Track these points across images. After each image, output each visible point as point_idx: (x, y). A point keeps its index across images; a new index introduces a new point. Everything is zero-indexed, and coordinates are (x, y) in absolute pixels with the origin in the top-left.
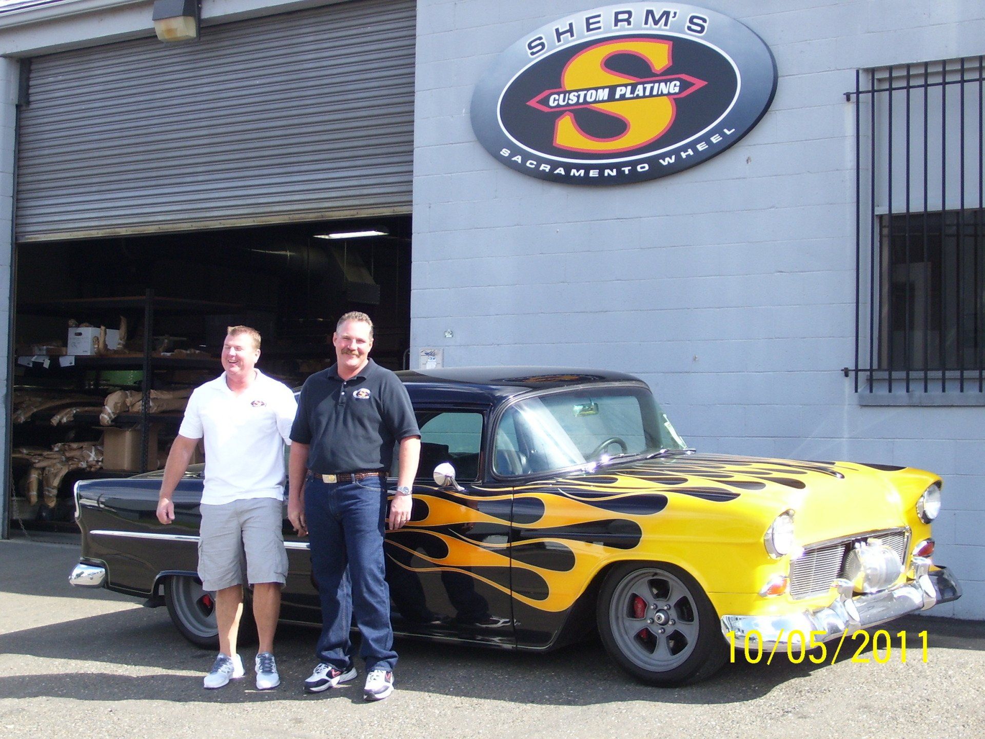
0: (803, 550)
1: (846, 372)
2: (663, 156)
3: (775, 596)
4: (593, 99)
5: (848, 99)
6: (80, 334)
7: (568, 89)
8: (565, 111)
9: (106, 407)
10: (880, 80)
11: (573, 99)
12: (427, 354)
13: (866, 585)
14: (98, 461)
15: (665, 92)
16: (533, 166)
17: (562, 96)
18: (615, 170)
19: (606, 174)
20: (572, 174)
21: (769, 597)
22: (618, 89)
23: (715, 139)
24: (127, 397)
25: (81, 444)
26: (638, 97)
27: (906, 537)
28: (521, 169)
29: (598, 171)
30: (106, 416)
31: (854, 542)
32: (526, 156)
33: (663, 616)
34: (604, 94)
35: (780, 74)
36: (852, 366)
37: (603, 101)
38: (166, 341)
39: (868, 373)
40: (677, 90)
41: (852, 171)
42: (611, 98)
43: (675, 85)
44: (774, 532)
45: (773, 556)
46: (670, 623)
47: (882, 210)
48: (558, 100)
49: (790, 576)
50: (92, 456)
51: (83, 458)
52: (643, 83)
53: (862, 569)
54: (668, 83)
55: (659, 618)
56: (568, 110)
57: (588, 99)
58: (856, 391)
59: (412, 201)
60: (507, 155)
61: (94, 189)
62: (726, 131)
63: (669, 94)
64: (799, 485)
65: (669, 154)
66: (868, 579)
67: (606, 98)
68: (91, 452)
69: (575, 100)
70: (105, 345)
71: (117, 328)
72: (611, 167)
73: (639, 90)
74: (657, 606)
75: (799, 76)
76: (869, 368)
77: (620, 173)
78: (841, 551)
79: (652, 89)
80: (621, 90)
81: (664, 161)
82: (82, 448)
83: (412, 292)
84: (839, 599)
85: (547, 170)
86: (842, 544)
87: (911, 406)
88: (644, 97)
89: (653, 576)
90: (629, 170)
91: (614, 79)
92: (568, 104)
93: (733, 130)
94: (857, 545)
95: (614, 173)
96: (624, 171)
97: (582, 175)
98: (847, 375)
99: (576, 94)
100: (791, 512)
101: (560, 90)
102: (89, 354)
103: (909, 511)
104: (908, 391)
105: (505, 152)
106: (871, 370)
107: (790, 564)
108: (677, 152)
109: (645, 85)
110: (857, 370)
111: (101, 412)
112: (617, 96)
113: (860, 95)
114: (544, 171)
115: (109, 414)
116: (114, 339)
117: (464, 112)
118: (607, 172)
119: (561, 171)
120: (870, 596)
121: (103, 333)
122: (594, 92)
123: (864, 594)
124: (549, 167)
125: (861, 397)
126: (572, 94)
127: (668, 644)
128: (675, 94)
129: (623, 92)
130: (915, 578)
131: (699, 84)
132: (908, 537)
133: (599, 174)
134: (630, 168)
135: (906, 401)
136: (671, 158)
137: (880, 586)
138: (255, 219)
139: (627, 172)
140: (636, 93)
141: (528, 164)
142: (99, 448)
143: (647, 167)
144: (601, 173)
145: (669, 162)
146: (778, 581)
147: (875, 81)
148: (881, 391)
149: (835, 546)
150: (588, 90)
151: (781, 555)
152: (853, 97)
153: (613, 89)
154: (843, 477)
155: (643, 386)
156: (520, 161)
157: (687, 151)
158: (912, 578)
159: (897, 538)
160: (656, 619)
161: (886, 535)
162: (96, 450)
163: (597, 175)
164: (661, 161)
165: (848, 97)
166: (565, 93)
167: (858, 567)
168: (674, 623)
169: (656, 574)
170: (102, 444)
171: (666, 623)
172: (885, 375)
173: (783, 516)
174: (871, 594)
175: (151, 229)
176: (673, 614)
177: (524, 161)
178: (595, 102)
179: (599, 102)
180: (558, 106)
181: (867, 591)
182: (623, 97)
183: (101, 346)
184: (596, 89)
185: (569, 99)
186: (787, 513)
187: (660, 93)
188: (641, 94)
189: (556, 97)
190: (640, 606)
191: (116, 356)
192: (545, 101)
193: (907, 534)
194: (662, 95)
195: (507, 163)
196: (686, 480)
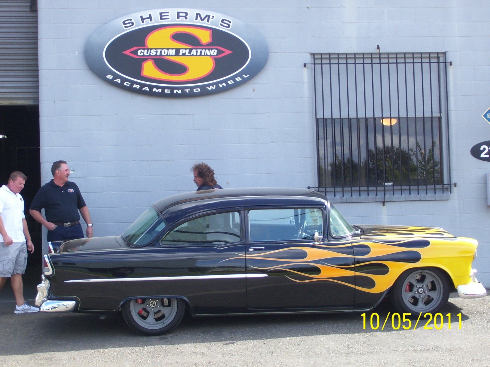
1: (309, 188)
2: (209, 85)
4: (166, 54)
7: (149, 47)
11: (153, 53)
15: (209, 54)
16: (129, 85)
17: (146, 51)
18: (180, 90)
20: (153, 91)
22: (181, 50)
23: (238, 79)
26: (193, 55)
28: (120, 86)
29: (170, 90)
32: (124, 80)
34: (173, 52)
37: (172, 56)
40: (215, 54)
41: (308, 98)
42: (177, 54)
43: (214, 52)
47: (320, 117)
48: (144, 52)
52: (196, 49)
54: (210, 50)
56: (150, 58)
57: (163, 54)
59: (39, 98)
62: (244, 76)
63: (211, 56)
65: (212, 85)
67: (174, 54)
69: (154, 53)
72: (177, 88)
73: (194, 52)
75: (280, 53)
77: (184, 92)
79: (201, 52)
80: (183, 51)
81: (209, 87)
85: (138, 88)
87: (341, 203)
88: (197, 55)
90: (189, 91)
92: (150, 55)
93: (248, 76)
95: (180, 92)
96: (186, 91)
97: (160, 91)
99: (155, 50)
101: (144, 47)
104: (343, 196)
105: (110, 77)
108: (217, 84)
109: (197, 50)
112: (180, 54)
113: (316, 65)
114: (135, 88)
118: (175, 91)
119: (146, 89)
122: (166, 51)
124: (139, 86)
126: (152, 50)
128: (214, 56)
131: (228, 52)
134: (189, 90)
135: (339, 201)
136: (213, 87)
139: (187, 92)
140: (192, 53)
141: (125, 84)
143: (199, 90)
144: (172, 91)
150: (163, 49)
153: (178, 51)
156: (119, 82)
157: (222, 84)
163: (170, 92)
164: (208, 88)
165: (305, 65)
166: (148, 49)
177: (123, 82)
178: (167, 55)
179: (170, 56)
180: (144, 55)
182: (184, 55)
184: (168, 49)
185: (150, 52)
187: (206, 54)
188: (195, 54)
189: (143, 51)
192: (135, 52)
194: (207, 55)
195: (112, 83)
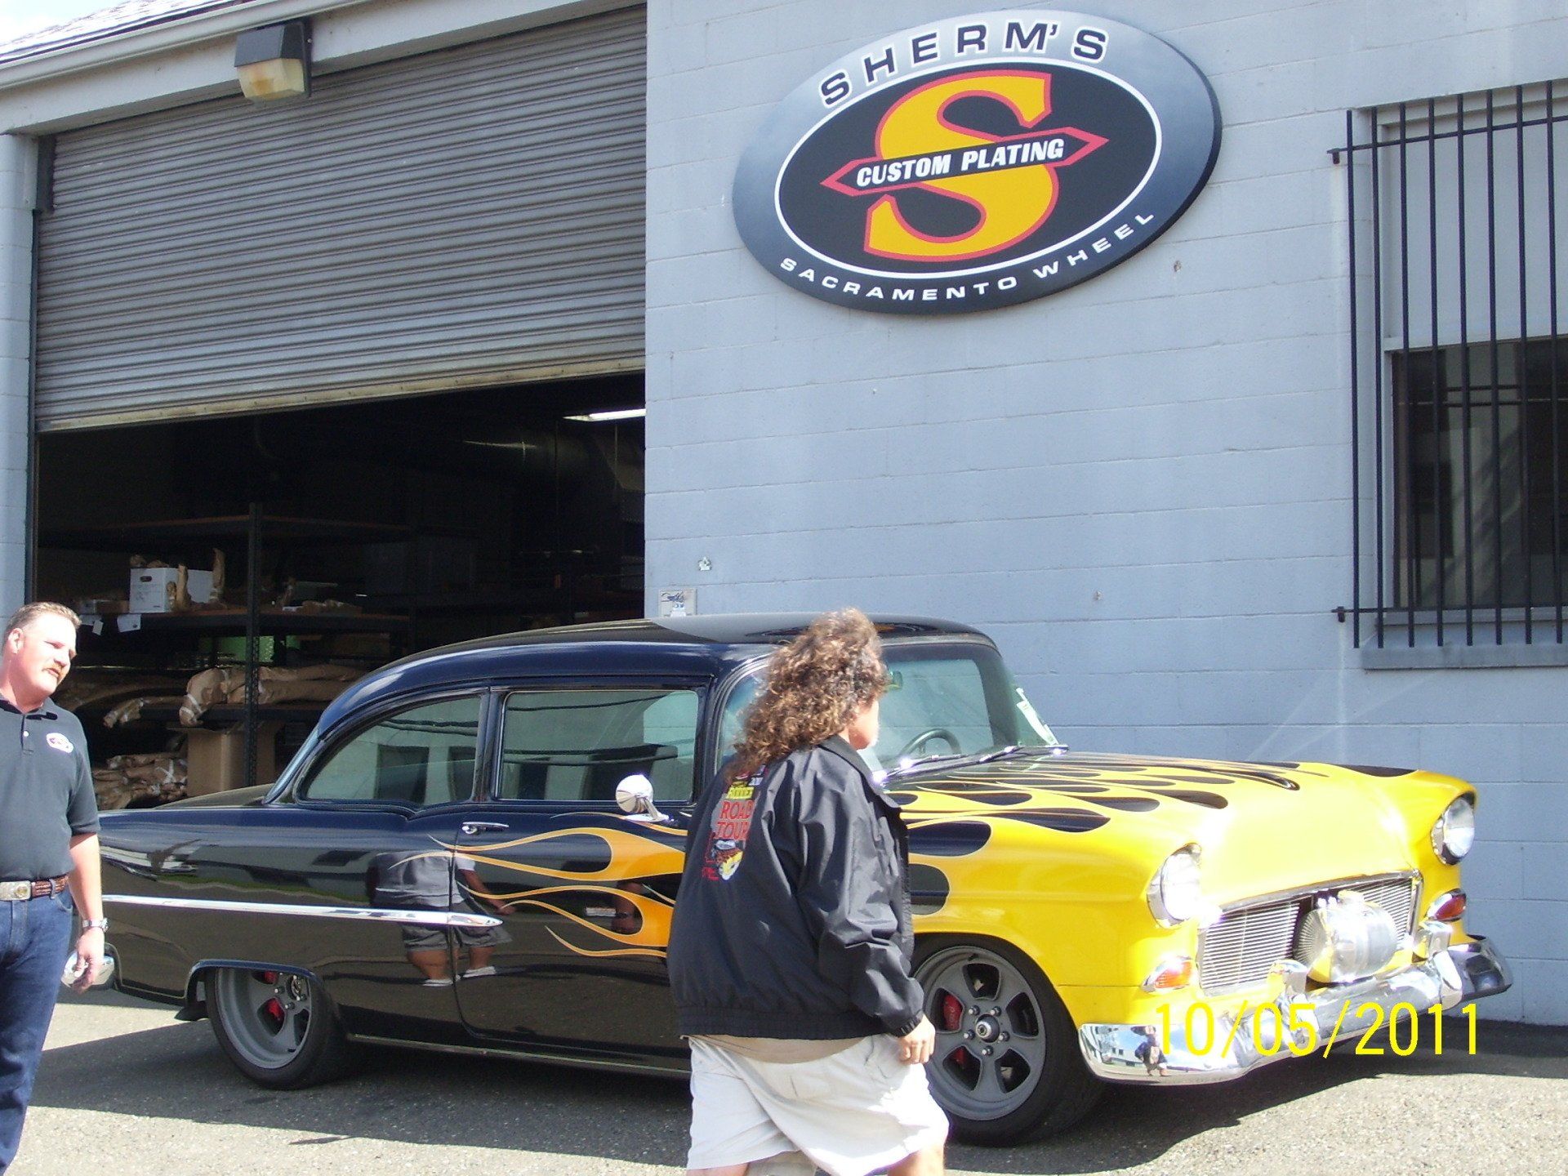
0: (1220, 913)
1: (1341, 614)
2: (1039, 263)
3: (1171, 989)
4: (925, 173)
5: (1336, 160)
6: (149, 579)
7: (885, 158)
8: (883, 194)
9: (189, 696)
10: (1387, 127)
11: (895, 173)
12: (671, 598)
13: (1336, 970)
14: (178, 784)
15: (1041, 157)
16: (833, 286)
17: (877, 169)
18: (962, 289)
19: (949, 296)
20: (894, 297)
21: (1159, 991)
22: (966, 155)
23: (1122, 233)
24: (223, 679)
25: (152, 757)
26: (997, 167)
27: (1414, 887)
28: (813, 291)
29: (936, 290)
30: (189, 711)
31: (1316, 897)
32: (822, 270)
33: (988, 1027)
34: (943, 164)
35: (1224, 123)
36: (1348, 604)
37: (942, 176)
38: (290, 588)
39: (1375, 615)
40: (1060, 153)
41: (1345, 278)
42: (955, 170)
43: (1057, 146)
44: (1164, 883)
45: (1165, 923)
46: (1001, 1037)
47: (1394, 343)
48: (871, 176)
49: (1199, 957)
50: (170, 776)
51: (155, 779)
52: (1005, 144)
53: (1329, 942)
54: (1046, 143)
55: (982, 1030)
56: (888, 193)
57: (919, 173)
58: (1356, 645)
59: (644, 350)
60: (791, 268)
61: (154, 343)
62: (1139, 218)
63: (1047, 161)
64: (1217, 802)
65: (1047, 260)
66: (1338, 959)
67: (946, 170)
68: (168, 770)
69: (898, 175)
70: (187, 597)
71: (210, 569)
72: (956, 283)
73: (1000, 156)
74: (979, 1010)
75: (1257, 124)
76: (1376, 607)
77: (972, 293)
78: (1291, 912)
79: (1020, 152)
80: (970, 157)
81: (1041, 271)
82: (153, 762)
83: (648, 498)
84: (1283, 995)
85: (856, 292)
86: (1294, 900)
87: (1449, 668)
88: (1008, 166)
89: (970, 959)
90: (985, 288)
91: (959, 139)
92: (886, 183)
93: (1151, 217)
94: (1321, 902)
95: (961, 293)
96: (977, 289)
97: (911, 298)
98: (1341, 619)
99: (899, 165)
100: (1195, 850)
101: (874, 159)
102: (163, 611)
103: (1419, 844)
104: (1440, 643)
105: (789, 265)
106: (1380, 610)
107: (1199, 936)
108: (1061, 256)
109: (1009, 148)
110: (1357, 611)
111: (181, 704)
112: (965, 167)
113: (1354, 152)
114: (850, 293)
115: (194, 708)
116: (204, 586)
117: (724, 200)
118: (950, 292)
119: (877, 292)
120: (1343, 987)
121: (182, 575)
122: (927, 161)
123: (1332, 985)
124: (858, 286)
125: (1366, 655)
126: (892, 166)
127: (998, 1072)
128: (1057, 160)
129: (973, 160)
130: (1427, 956)
131: (1095, 142)
132: (1417, 886)
133: (938, 296)
134: (987, 284)
135: (1439, 661)
136: (1052, 267)
137: (1361, 971)
138: (403, 385)
139: (982, 292)
140: (995, 160)
141: (825, 283)
142: (182, 762)
143: (1014, 282)
144: (941, 294)
145: (1048, 273)
146: (1176, 966)
147: (1379, 129)
148: (1397, 644)
149: (1280, 905)
150: (918, 158)
151: (1179, 921)
152: (1344, 156)
153: (957, 155)
154: (1296, 787)
155: (983, 641)
156: (811, 278)
157: (1078, 254)
158: (1423, 956)
159: (1398, 890)
160: (977, 1031)
161: (1376, 885)
162: (177, 765)
163: (935, 298)
164: (1036, 271)
165: (1335, 156)
166: (881, 163)
167: (1323, 939)
168: (1007, 1039)
169: (975, 956)
170: (185, 756)
171: (993, 1038)
172: (1403, 617)
173: (1180, 855)
174: (1345, 984)
175: (244, 405)
176: (1005, 1022)
177: (819, 277)
178: (930, 177)
179: (936, 177)
180: (872, 185)
181: (1339, 979)
182: (973, 168)
183: (180, 597)
184: (931, 156)
185: (888, 174)
186: (1187, 849)
187: (1032, 159)
188: (1002, 162)
189: (868, 170)
190: (953, 1009)
191: (205, 613)
192: (851, 179)
193: (1415, 882)
194: (1036, 162)
195: (793, 282)
196: (1026, 797)
